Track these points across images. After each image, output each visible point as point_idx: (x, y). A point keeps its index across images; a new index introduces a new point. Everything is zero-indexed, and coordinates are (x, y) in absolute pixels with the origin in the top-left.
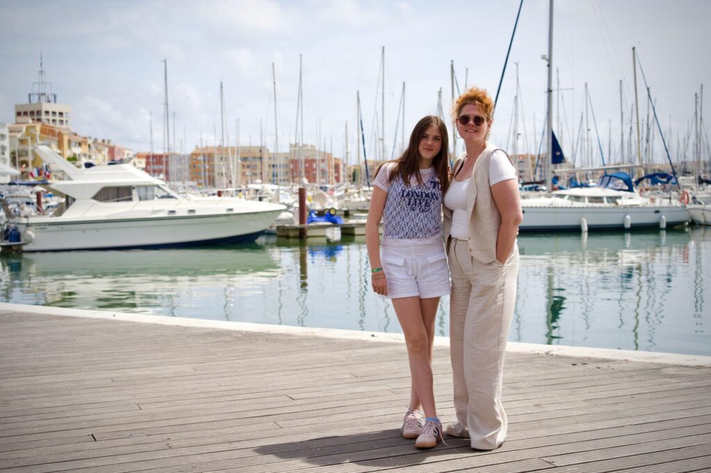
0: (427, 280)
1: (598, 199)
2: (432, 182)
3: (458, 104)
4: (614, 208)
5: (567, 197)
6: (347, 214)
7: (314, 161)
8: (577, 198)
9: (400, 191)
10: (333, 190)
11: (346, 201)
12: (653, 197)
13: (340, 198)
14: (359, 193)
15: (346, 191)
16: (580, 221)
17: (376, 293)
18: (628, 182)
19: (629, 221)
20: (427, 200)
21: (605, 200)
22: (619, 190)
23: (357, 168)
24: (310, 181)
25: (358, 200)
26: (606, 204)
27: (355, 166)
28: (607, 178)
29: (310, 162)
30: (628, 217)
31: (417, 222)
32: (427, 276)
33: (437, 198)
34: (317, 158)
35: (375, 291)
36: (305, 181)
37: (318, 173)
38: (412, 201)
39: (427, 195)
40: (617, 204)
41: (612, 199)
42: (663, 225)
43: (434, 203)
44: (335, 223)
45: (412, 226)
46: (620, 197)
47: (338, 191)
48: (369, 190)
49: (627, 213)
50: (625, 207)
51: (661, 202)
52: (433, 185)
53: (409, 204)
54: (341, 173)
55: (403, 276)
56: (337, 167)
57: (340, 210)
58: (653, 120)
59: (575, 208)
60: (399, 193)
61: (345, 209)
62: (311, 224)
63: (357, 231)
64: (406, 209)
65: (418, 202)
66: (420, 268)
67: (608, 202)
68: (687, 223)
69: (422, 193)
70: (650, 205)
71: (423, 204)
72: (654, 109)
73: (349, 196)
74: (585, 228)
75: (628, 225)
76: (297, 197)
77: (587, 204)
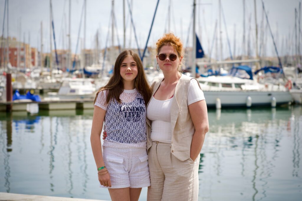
0: (137, 174)
1: (228, 85)
2: (138, 99)
3: (157, 45)
4: (240, 92)
5: (206, 83)
6: (42, 92)
7: (16, 49)
8: (214, 84)
9: (118, 108)
10: (30, 72)
11: (41, 82)
12: (267, 84)
13: (36, 79)
14: (51, 76)
15: (41, 74)
16: (216, 101)
17: (103, 186)
18: (249, 72)
19: (250, 101)
20: (138, 112)
21: (233, 86)
22: (244, 78)
23: (49, 55)
24: (12, 65)
25: (50, 81)
26: (234, 88)
27: (47, 54)
28: (234, 69)
29: (13, 50)
30: (249, 98)
31: (132, 129)
32: (137, 172)
33: (144, 110)
34: (18, 47)
35: (102, 184)
36: (10, 66)
37: (19, 59)
38: (128, 114)
39: (137, 109)
40: (241, 89)
41: (238, 85)
42: (274, 104)
43: (142, 114)
44: (34, 100)
45: (129, 132)
46: (243, 84)
47: (35, 73)
48: (58, 74)
49: (248, 96)
50: (248, 91)
51: (272, 88)
52: (139, 100)
53: (126, 116)
54: (36, 58)
55: (122, 171)
56: (33, 55)
57: (37, 89)
58: (267, 27)
59: (212, 91)
60: (118, 109)
61: (40, 88)
62: (16, 101)
63: (51, 107)
64: (124, 121)
65: (132, 114)
66: (133, 166)
67: (236, 87)
68: (290, 103)
69: (133, 107)
70: (265, 90)
71: (135, 116)
72: (267, 17)
73: (43, 78)
74: (219, 106)
75: (249, 104)
76: (5, 80)
77: (220, 88)
